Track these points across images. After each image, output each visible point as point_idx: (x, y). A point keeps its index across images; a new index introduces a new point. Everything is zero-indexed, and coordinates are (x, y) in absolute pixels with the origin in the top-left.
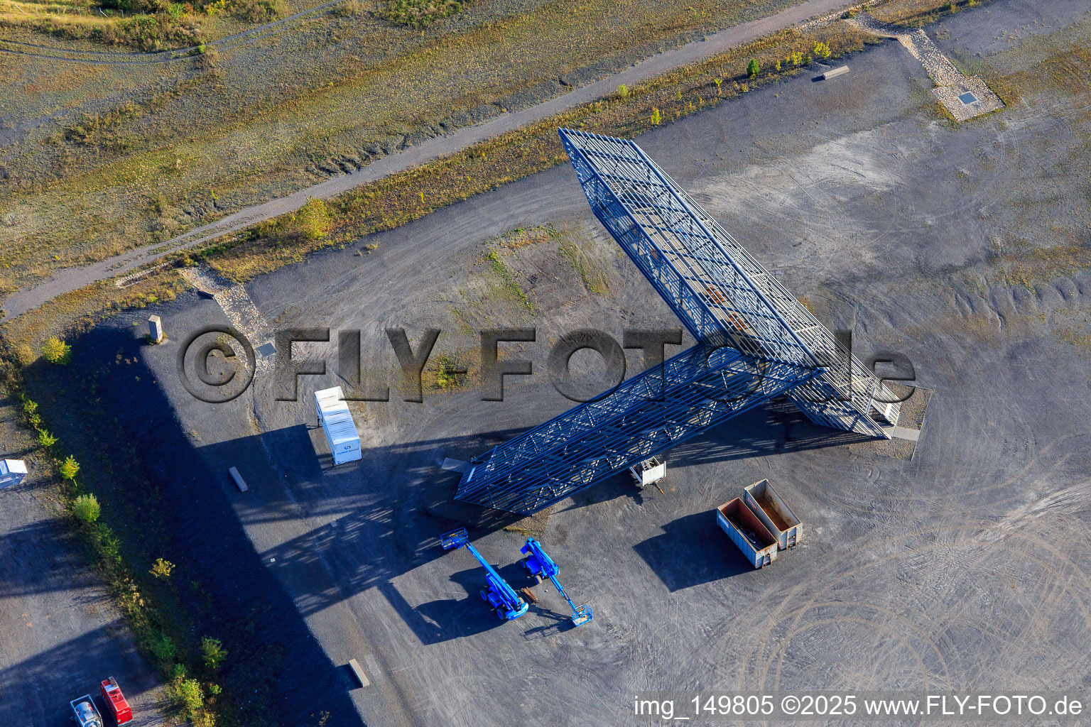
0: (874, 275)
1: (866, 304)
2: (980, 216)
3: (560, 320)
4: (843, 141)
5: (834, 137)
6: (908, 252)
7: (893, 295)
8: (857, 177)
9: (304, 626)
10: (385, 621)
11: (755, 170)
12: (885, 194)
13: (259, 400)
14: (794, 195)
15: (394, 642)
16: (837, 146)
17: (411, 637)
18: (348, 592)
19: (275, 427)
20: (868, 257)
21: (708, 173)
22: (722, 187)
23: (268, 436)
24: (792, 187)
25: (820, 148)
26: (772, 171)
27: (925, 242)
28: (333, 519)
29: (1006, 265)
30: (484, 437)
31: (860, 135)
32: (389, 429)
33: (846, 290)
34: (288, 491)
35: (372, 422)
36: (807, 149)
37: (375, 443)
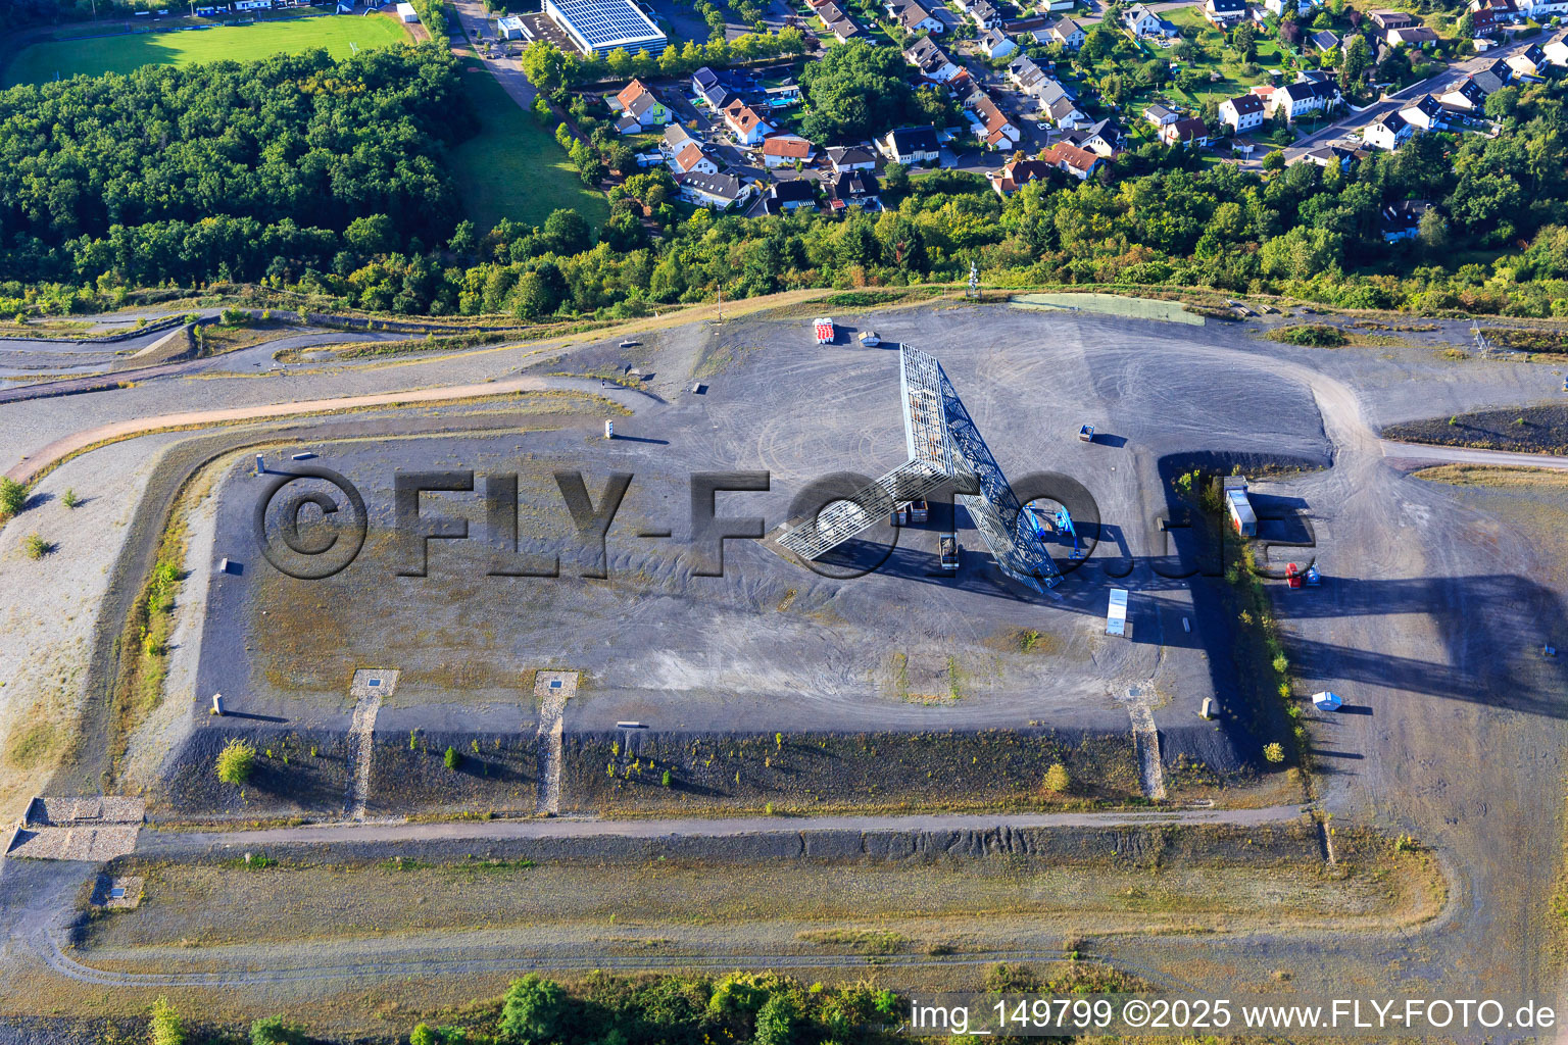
0: (724, 609)
1: (746, 595)
2: (627, 617)
3: (937, 648)
4: (667, 687)
5: (669, 692)
6: (692, 613)
7: (724, 594)
8: (679, 663)
9: (1180, 552)
10: (1135, 542)
11: (740, 690)
12: (671, 648)
13: (1153, 665)
14: (729, 667)
15: (1134, 532)
16: (673, 684)
17: (1125, 531)
18: (1148, 559)
19: (1150, 647)
20: (718, 619)
21: (774, 698)
22: (771, 687)
23: (1159, 643)
24: (725, 672)
25: (685, 687)
26: (730, 685)
27: (674, 615)
28: (1140, 592)
29: (642, 587)
30: (1029, 602)
31: (650, 687)
32: (1082, 623)
33: (750, 606)
34: (1159, 613)
35: (1090, 630)
36: (694, 690)
37: (1094, 619)
